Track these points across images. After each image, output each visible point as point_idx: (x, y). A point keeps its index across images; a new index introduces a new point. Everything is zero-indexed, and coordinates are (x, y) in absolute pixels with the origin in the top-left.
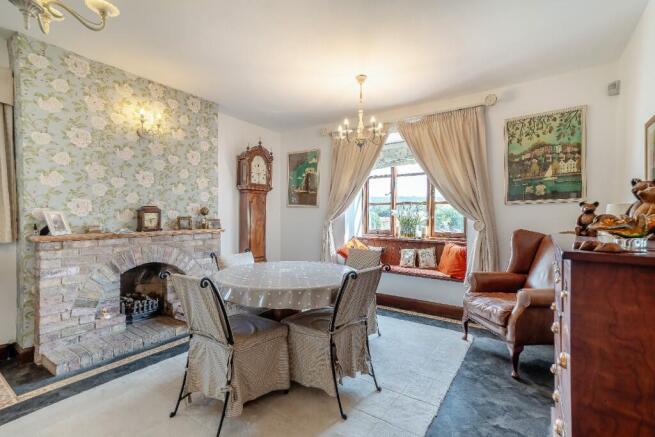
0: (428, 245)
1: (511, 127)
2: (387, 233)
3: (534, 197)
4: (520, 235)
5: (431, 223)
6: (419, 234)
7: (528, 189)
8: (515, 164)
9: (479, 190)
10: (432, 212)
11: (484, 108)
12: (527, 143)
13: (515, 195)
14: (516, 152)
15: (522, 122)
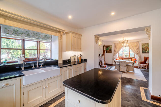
0: (130, 58)
1: (143, 44)
2: (122, 57)
3: (146, 53)
4: (144, 57)
5: (129, 56)
6: (128, 57)
7: (145, 52)
8: (143, 49)
9: (139, 52)
10: (129, 54)
11: (139, 42)
12: (145, 46)
13: (143, 52)
14: (143, 47)
15: (144, 44)
